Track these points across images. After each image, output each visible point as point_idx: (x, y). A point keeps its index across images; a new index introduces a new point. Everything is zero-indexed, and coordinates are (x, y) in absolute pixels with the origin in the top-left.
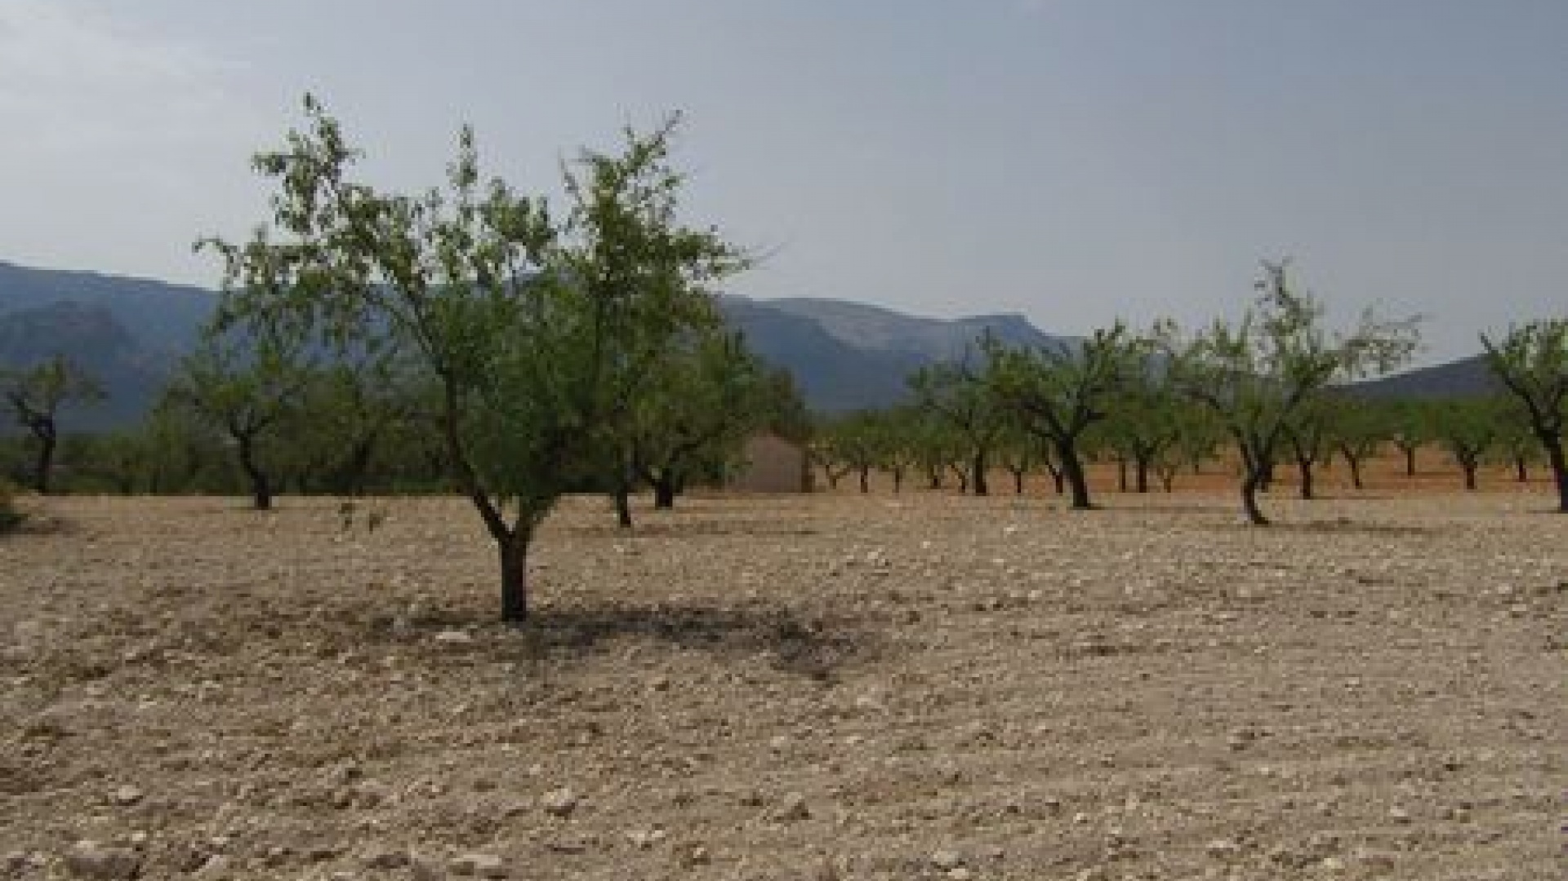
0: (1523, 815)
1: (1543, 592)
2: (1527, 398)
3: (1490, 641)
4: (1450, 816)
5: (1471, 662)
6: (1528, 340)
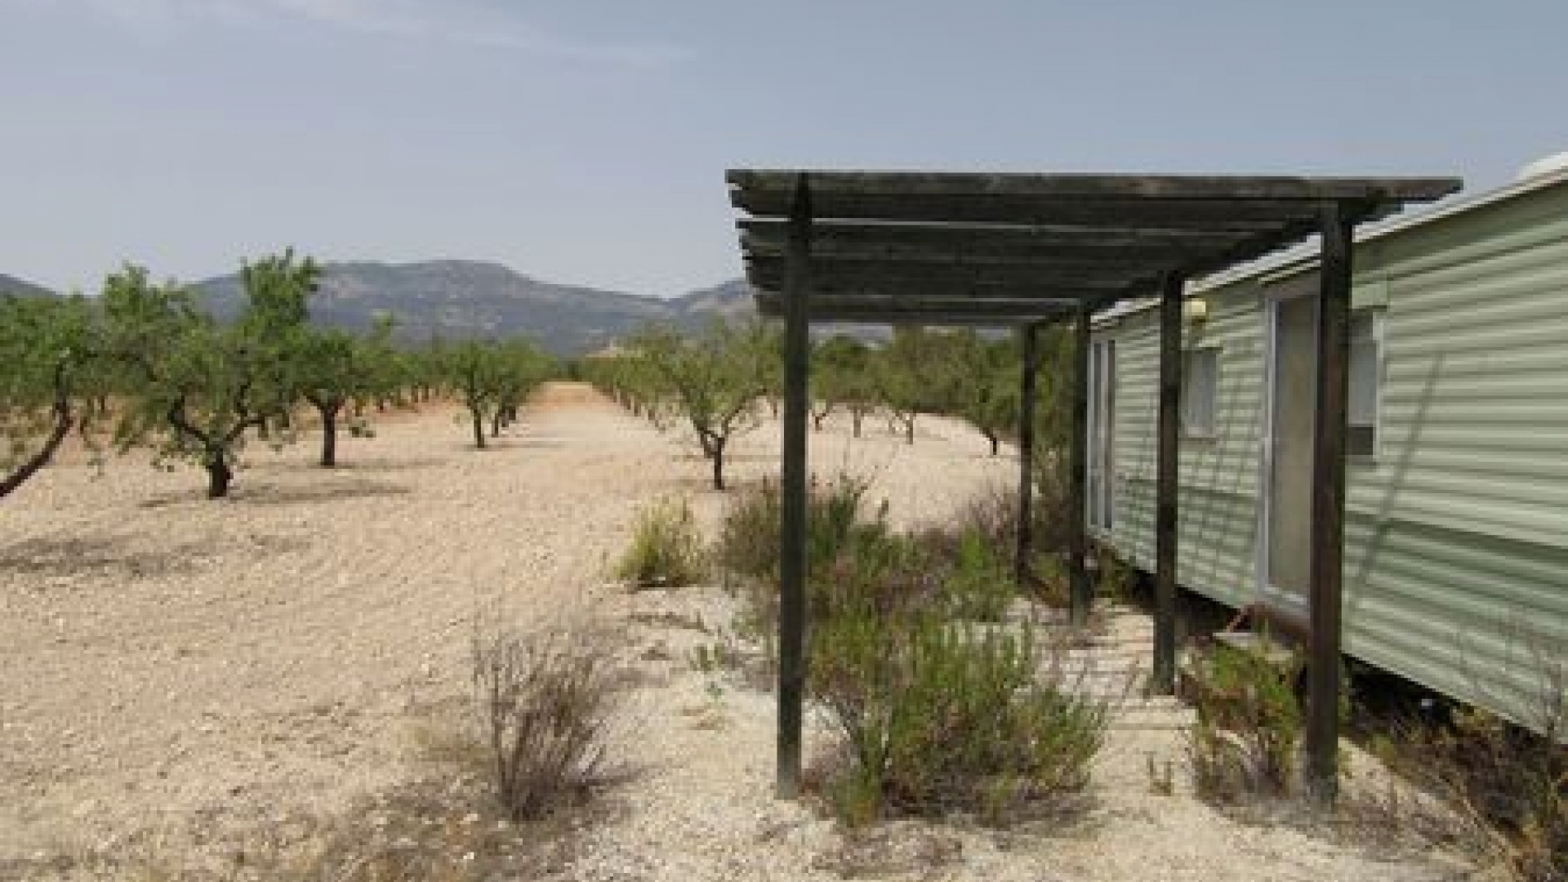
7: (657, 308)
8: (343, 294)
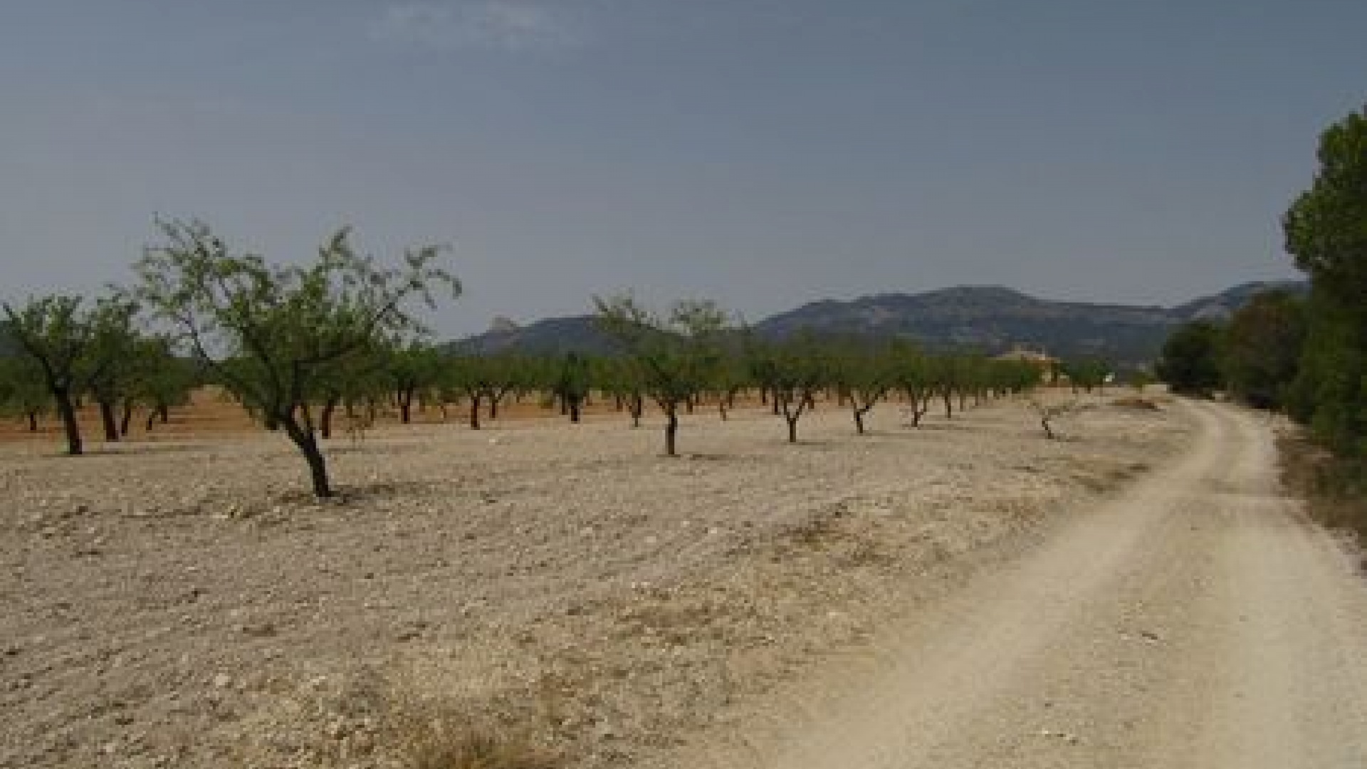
0: (70, 672)
1: (66, 516)
2: (44, 360)
3: (31, 558)
4: (16, 686)
5: (19, 575)
6: (44, 310)
7: (1156, 318)
8: (874, 322)
